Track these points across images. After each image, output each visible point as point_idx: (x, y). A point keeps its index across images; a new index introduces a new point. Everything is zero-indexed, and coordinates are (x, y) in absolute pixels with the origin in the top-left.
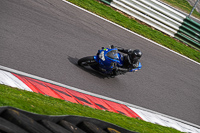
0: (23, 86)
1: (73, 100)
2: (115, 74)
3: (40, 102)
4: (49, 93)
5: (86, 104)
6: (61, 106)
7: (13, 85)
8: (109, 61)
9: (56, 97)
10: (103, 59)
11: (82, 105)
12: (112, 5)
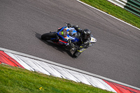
0: (110, 89)
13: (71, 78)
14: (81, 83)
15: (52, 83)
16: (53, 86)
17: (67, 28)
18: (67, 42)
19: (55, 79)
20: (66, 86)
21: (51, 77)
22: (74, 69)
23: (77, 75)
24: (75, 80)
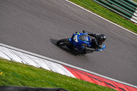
0: (69, 74)
1: (103, 85)
2: (85, 53)
3: (81, 85)
4: (87, 79)
5: (112, 88)
6: (96, 88)
7: (63, 73)
8: (81, 42)
9: (92, 82)
10: (77, 41)
11: (110, 88)
12: (132, 20)
13: (32, 63)
14: (41, 68)
15: (13, 68)
16: (13, 71)
19: (16, 64)
20: (27, 72)
21: (12, 63)
22: (34, 54)
23: (37, 60)
24: (35, 65)
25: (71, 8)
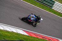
0: (25, 34)
1: (41, 38)
3: (31, 38)
4: (34, 36)
6: (38, 40)
11: (44, 39)
12: (53, 8)
13: (8, 30)
17: (31, 15)
18: (32, 20)
19: (1, 30)
22: (9, 26)
25: (25, 4)
